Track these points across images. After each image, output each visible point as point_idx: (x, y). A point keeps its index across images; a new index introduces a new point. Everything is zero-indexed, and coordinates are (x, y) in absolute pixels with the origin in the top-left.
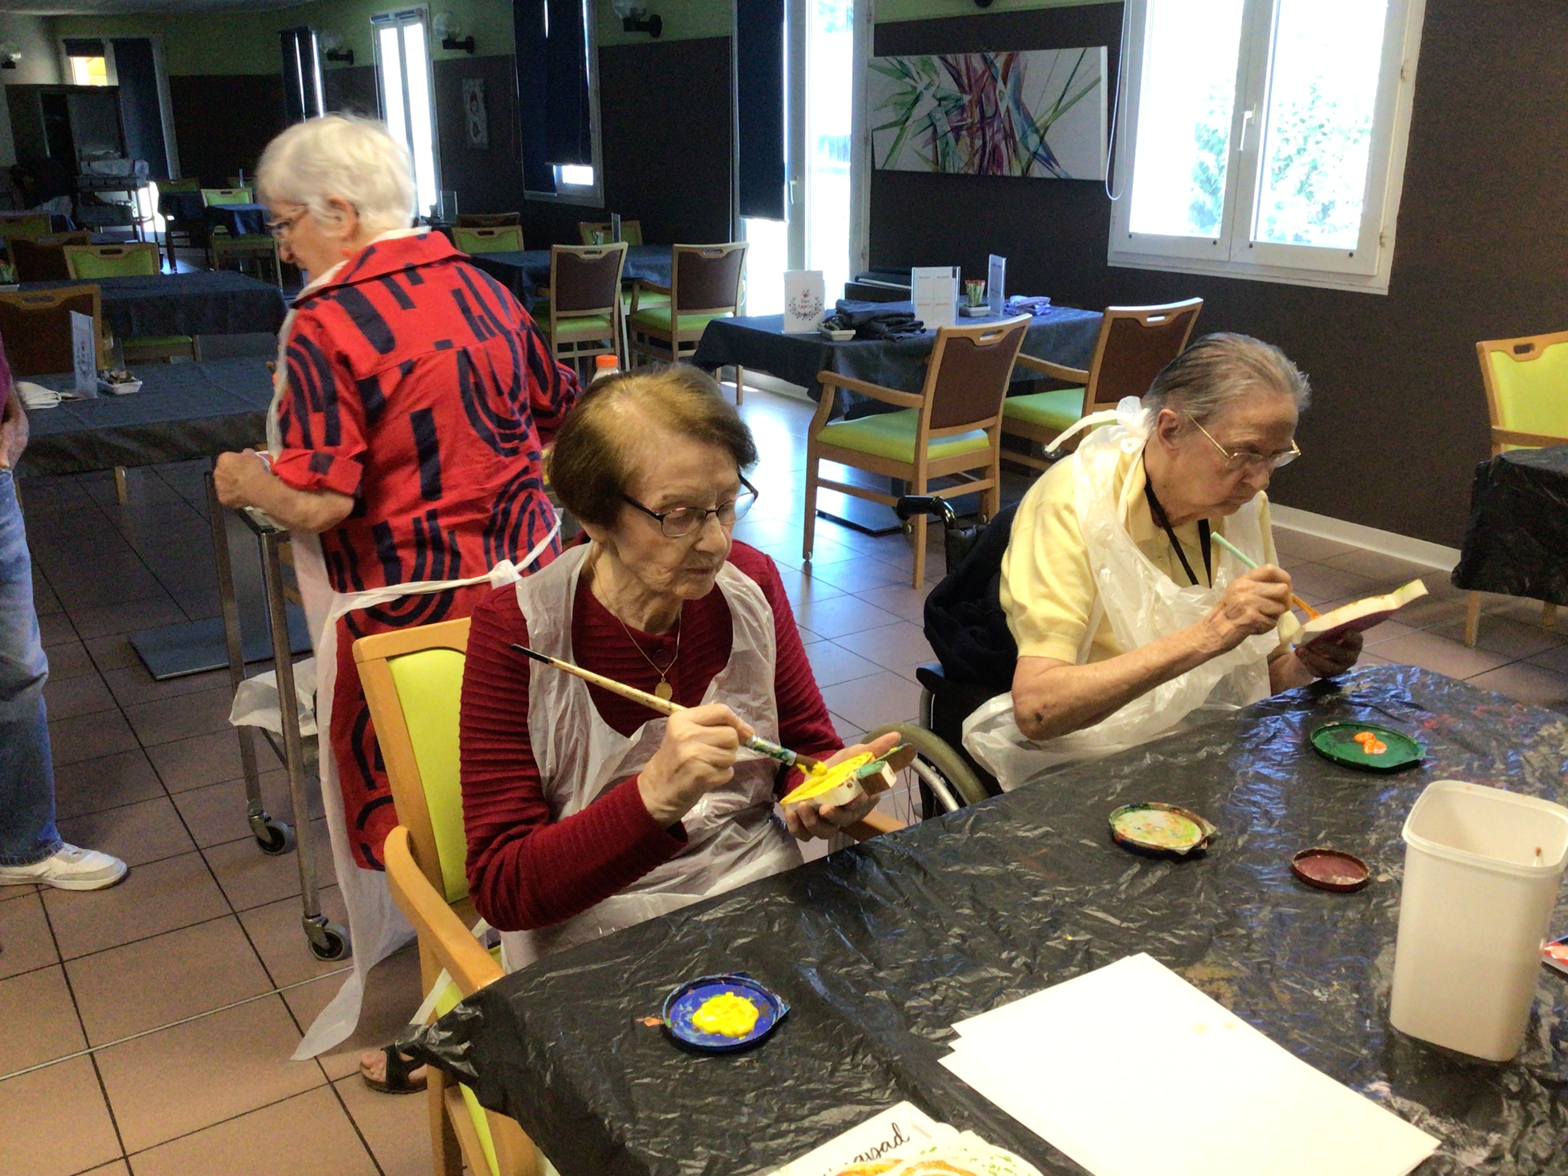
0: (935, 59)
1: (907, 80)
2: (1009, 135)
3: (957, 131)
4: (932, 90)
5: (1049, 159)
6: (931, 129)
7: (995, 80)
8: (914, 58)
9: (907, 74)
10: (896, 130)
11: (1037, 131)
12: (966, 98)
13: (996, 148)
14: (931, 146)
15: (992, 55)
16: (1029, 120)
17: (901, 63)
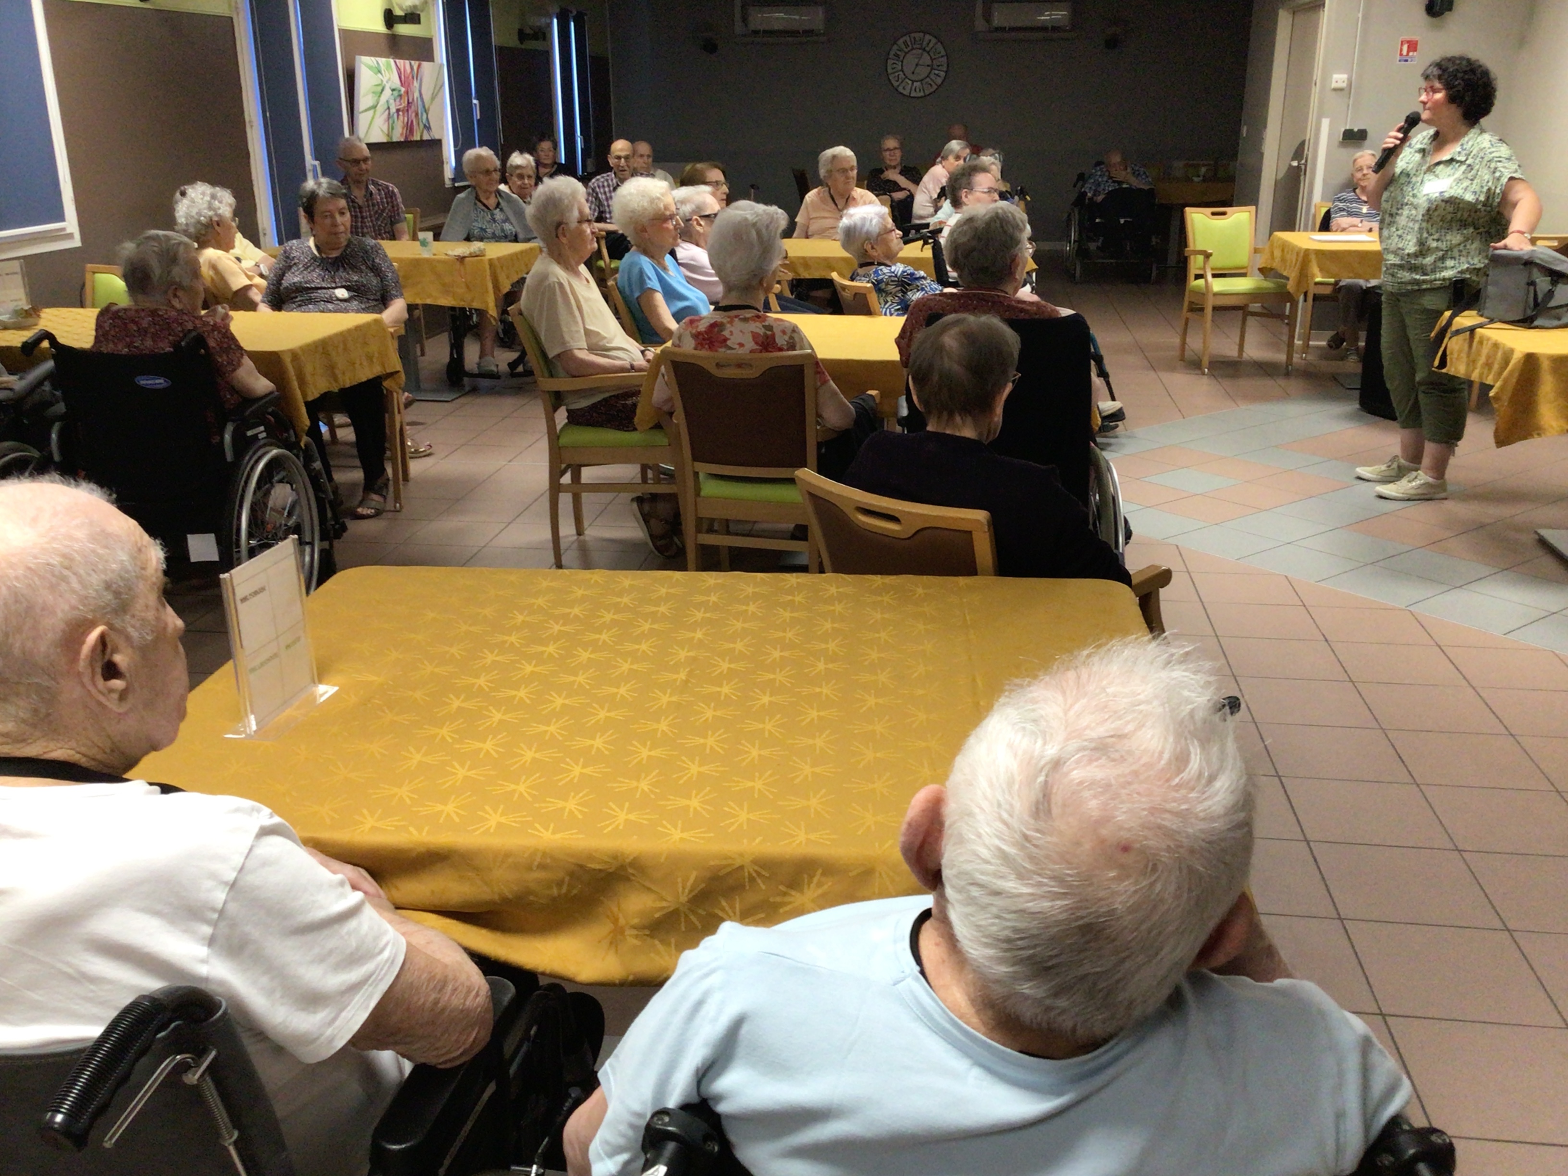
0: (392, 61)
1: (379, 75)
2: (417, 115)
3: (398, 111)
4: (390, 83)
5: (428, 128)
6: (387, 112)
7: (413, 78)
8: (384, 60)
9: (380, 72)
10: (371, 112)
11: (425, 111)
12: (403, 90)
13: (412, 122)
14: (387, 124)
15: (413, 62)
16: (424, 107)
17: (378, 63)
